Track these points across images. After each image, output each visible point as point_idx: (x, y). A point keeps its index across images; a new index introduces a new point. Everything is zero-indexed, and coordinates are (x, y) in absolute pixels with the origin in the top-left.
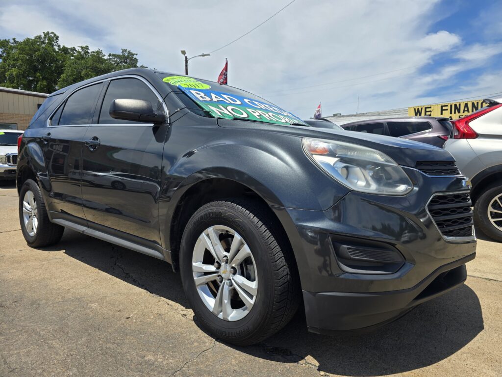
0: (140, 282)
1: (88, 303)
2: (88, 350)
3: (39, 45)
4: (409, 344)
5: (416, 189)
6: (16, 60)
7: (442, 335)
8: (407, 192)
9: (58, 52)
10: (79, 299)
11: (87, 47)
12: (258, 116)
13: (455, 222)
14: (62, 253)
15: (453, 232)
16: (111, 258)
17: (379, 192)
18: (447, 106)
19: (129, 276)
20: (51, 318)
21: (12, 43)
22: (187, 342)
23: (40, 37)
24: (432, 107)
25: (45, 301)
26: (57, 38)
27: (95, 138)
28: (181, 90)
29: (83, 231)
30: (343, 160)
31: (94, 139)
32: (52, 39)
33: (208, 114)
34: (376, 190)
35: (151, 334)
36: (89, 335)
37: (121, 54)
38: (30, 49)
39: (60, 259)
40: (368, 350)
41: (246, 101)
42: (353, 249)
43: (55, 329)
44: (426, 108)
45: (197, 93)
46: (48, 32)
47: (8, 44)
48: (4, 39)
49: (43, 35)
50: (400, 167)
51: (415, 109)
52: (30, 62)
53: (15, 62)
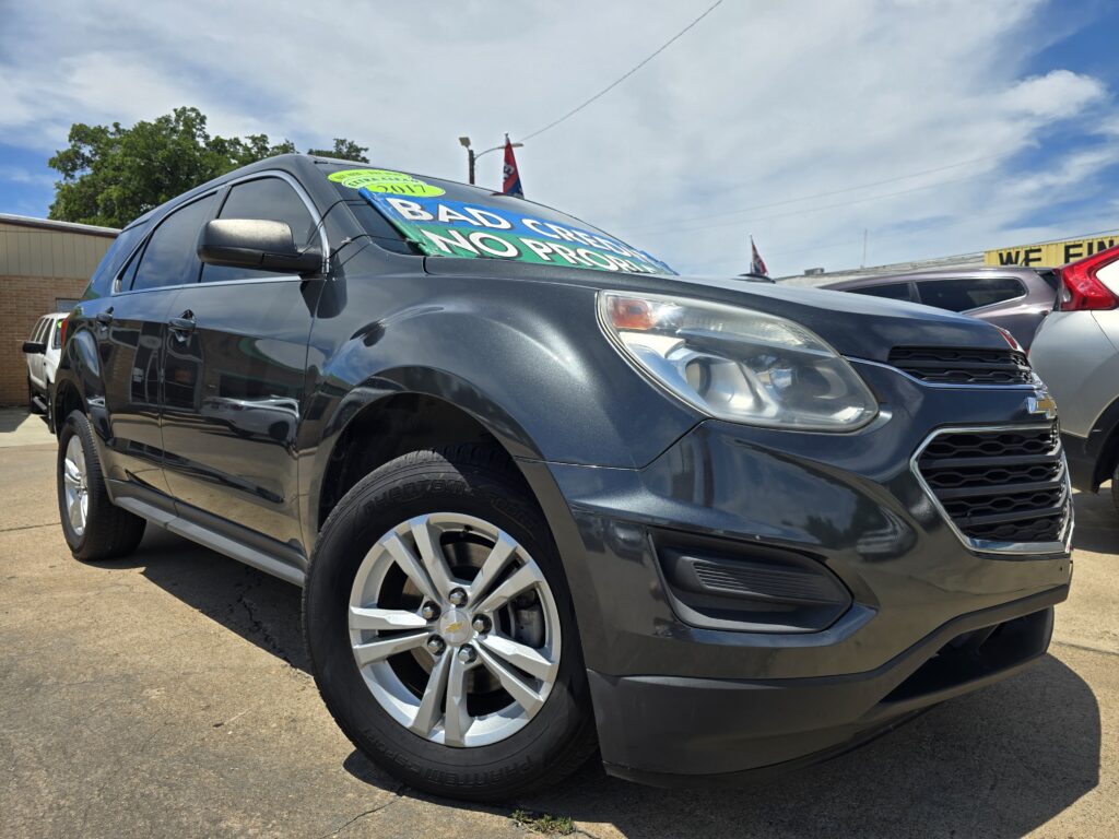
0: (277, 643)
1: (144, 688)
2: (102, 797)
3: (164, 136)
4: (885, 820)
5: (886, 415)
6: (117, 169)
7: (978, 798)
8: (862, 422)
9: (205, 149)
10: (128, 678)
11: (264, 138)
12: (546, 254)
13: (1002, 503)
14: (135, 576)
15: (996, 531)
16: (238, 585)
17: (782, 422)
18: (1080, 246)
19: (259, 629)
20: (51, 718)
21: (112, 134)
22: (332, 790)
23: (167, 120)
24: (1044, 249)
25: (55, 679)
26: (203, 120)
27: (188, 315)
28: (363, 197)
29: (166, 524)
30: (690, 342)
31: (185, 317)
32: (191, 121)
33: (415, 248)
34: (777, 417)
35: (255, 767)
36: (118, 761)
37: (334, 151)
38: (148, 145)
39: (128, 586)
40: (772, 830)
41: (528, 222)
42: (708, 565)
43: (49, 744)
44: (1027, 253)
45: (404, 205)
46: (184, 109)
47: (105, 134)
48: (96, 125)
49: (173, 116)
50: (845, 361)
51: (1001, 255)
52: (146, 172)
53: (116, 173)
